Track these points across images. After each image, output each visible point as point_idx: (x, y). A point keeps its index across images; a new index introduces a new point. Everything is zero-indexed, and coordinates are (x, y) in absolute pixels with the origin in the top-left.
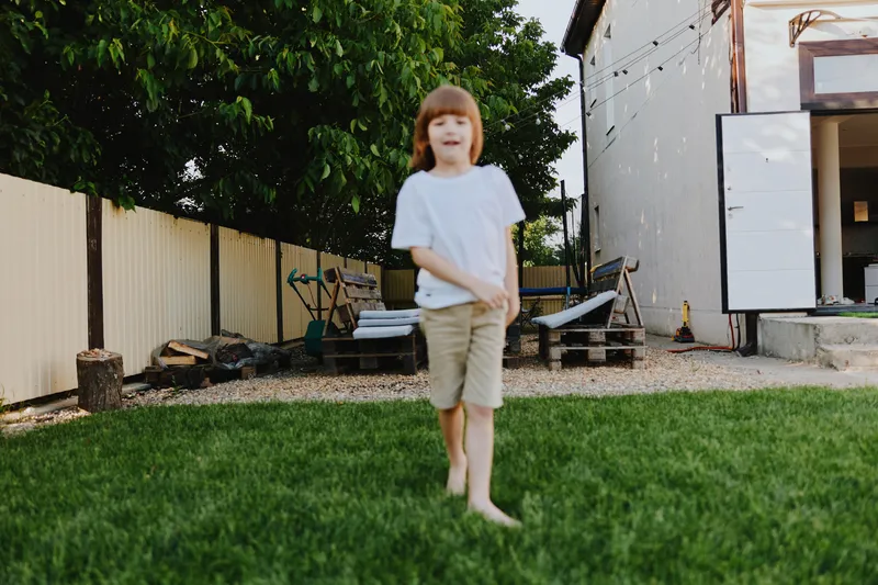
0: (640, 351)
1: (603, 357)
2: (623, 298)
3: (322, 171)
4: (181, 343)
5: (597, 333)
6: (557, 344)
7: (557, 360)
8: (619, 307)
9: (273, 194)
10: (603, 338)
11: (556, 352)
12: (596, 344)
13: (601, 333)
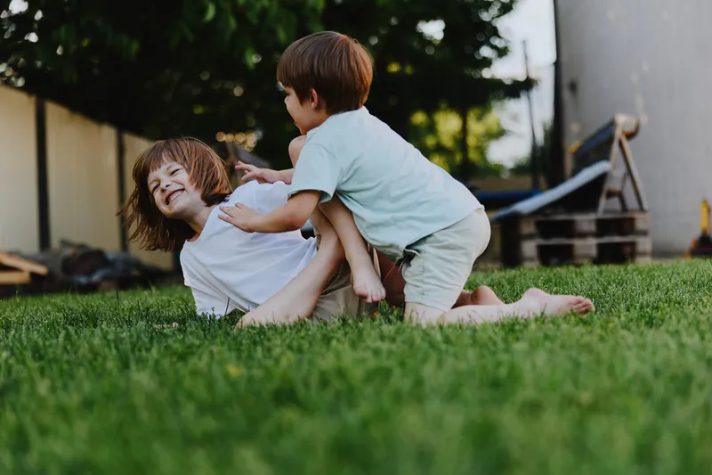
0: (644, 244)
1: (594, 252)
2: (619, 172)
3: (204, 11)
4: (11, 254)
5: (585, 221)
6: (530, 237)
7: (531, 259)
8: (613, 184)
9: (135, 47)
10: (592, 228)
11: (529, 248)
12: (583, 235)
13: (590, 221)
